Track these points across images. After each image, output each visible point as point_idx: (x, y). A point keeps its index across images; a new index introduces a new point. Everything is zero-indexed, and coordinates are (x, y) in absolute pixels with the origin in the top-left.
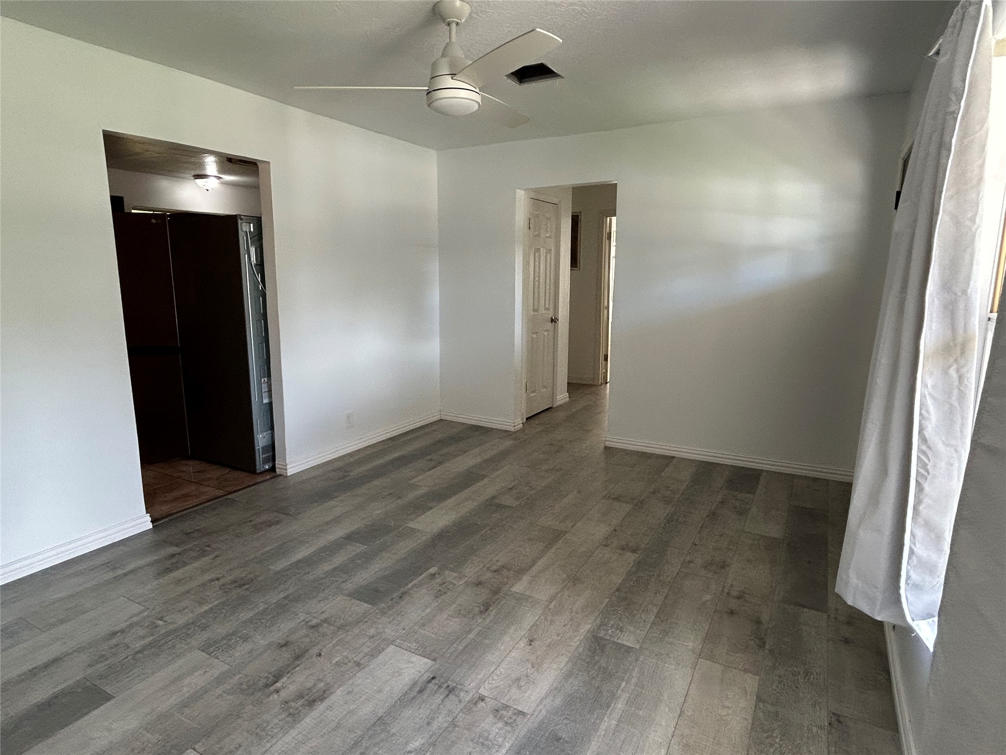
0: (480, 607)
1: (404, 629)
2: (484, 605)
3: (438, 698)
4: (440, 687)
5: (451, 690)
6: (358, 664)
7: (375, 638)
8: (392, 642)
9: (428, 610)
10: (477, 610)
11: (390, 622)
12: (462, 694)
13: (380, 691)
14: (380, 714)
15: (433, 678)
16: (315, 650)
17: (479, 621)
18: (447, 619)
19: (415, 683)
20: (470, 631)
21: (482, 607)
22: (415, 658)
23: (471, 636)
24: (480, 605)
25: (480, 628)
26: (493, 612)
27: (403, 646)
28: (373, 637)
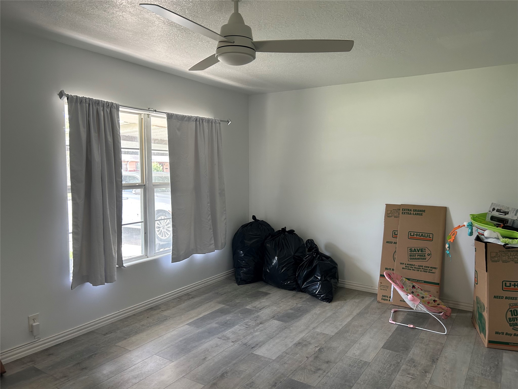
0: (227, 376)
1: (269, 366)
2: (224, 377)
3: (250, 342)
4: (249, 345)
5: (245, 344)
6: (287, 353)
7: (284, 363)
8: (274, 361)
9: (258, 374)
10: (229, 374)
11: (278, 369)
12: (241, 343)
13: (274, 345)
14: (272, 340)
15: (252, 348)
16: (311, 359)
17: (228, 368)
18: (246, 370)
19: (260, 346)
20: (234, 364)
21: (225, 375)
22: (261, 354)
23: (234, 362)
24: (226, 376)
25: (229, 365)
26: (220, 373)
27: (268, 359)
28: (285, 363)
